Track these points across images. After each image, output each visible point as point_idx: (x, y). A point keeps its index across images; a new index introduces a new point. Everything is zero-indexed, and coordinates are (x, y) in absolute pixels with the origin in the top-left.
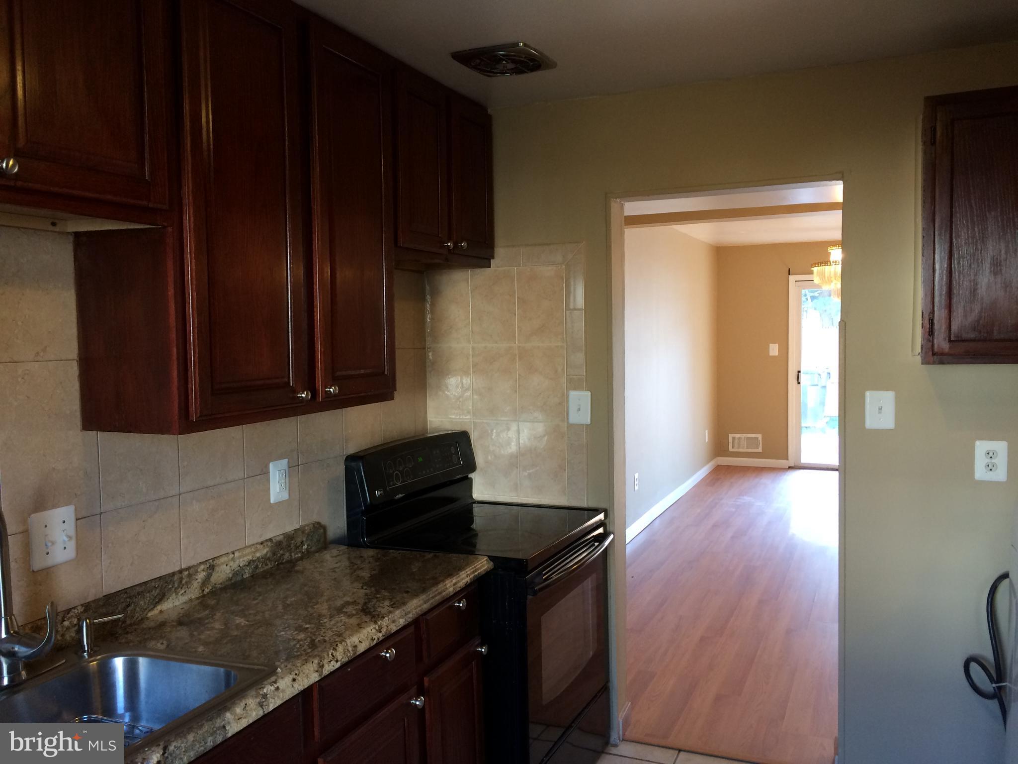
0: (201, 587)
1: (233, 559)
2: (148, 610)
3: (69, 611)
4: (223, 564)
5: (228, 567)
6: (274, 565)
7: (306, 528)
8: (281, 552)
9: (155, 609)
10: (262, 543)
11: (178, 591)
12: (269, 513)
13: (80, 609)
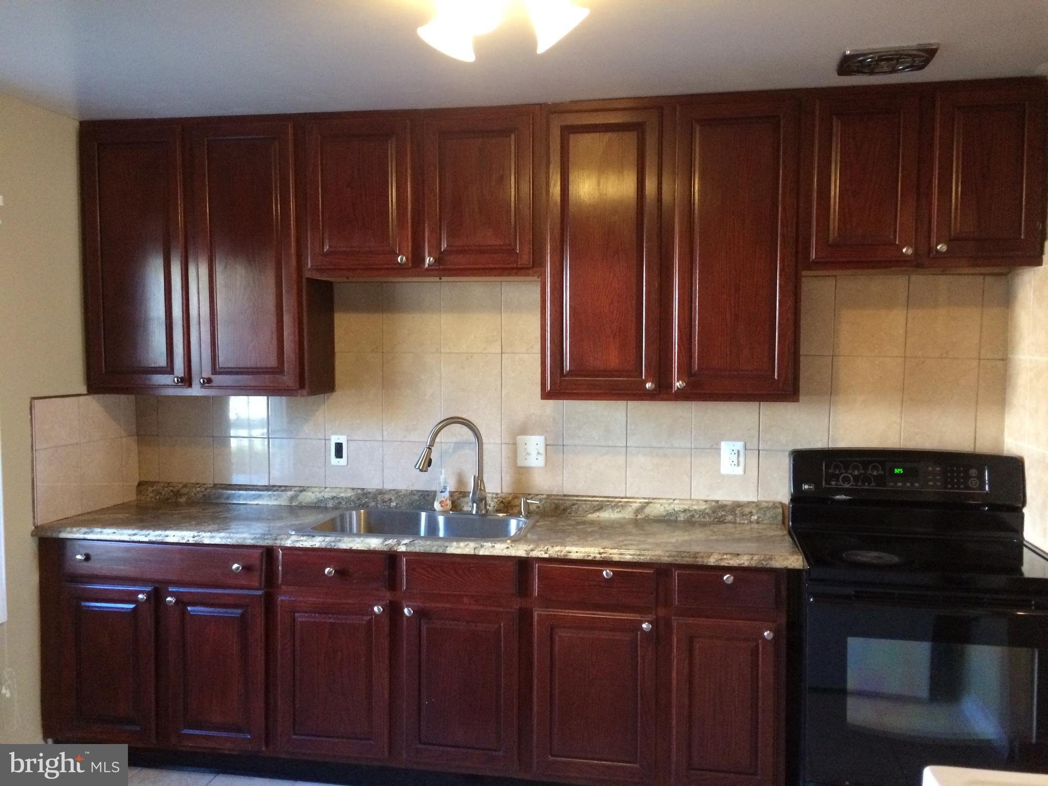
0: (635, 513)
1: (670, 504)
2: (588, 512)
3: (537, 495)
4: (659, 503)
5: (662, 507)
6: (713, 521)
7: (764, 504)
8: (723, 513)
9: (594, 514)
10: (706, 501)
11: (614, 508)
12: (719, 481)
13: (544, 496)
